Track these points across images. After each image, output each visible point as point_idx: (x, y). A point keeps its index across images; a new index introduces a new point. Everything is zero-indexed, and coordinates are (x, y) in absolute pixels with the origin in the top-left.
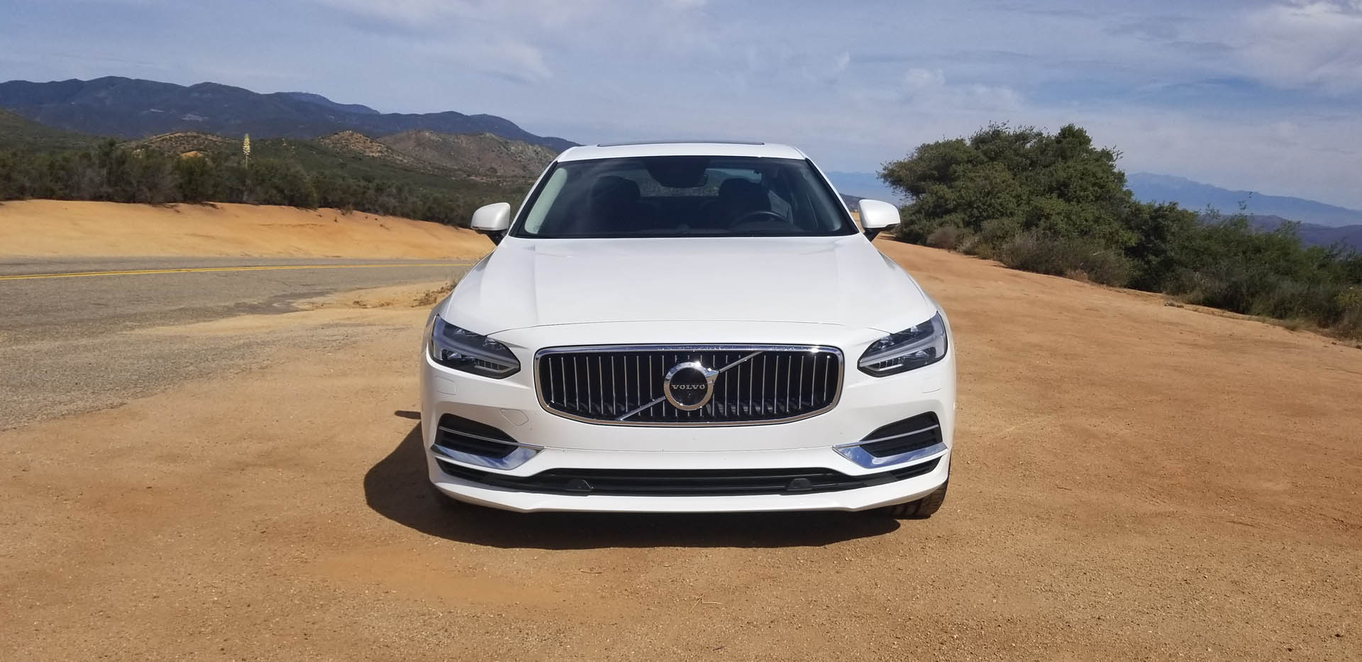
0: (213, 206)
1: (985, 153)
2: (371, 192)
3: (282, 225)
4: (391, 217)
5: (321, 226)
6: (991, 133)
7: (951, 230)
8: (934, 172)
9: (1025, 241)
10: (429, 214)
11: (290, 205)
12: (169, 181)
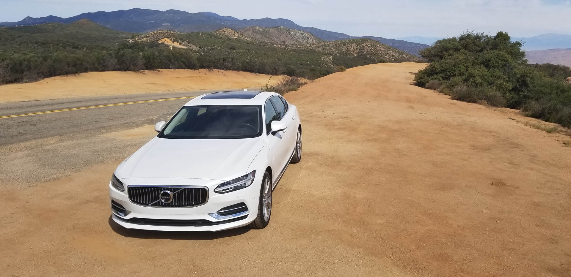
0: (158, 71)
1: (461, 45)
2: (221, 61)
3: (184, 77)
4: (229, 71)
5: (199, 76)
6: (466, 36)
7: (436, 82)
8: (439, 53)
9: (462, 88)
10: (244, 69)
11: (188, 68)
12: (141, 62)
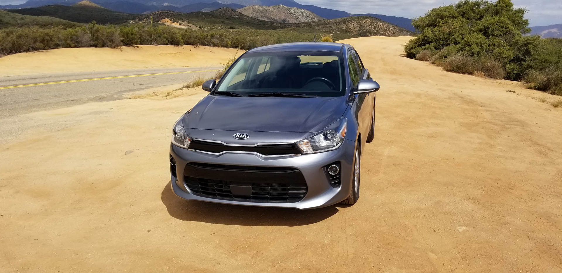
0: (138, 47)
2: (209, 37)
3: (166, 54)
4: (217, 48)
5: (183, 53)
7: (428, 52)
9: (456, 58)
11: (171, 45)
12: (118, 37)
